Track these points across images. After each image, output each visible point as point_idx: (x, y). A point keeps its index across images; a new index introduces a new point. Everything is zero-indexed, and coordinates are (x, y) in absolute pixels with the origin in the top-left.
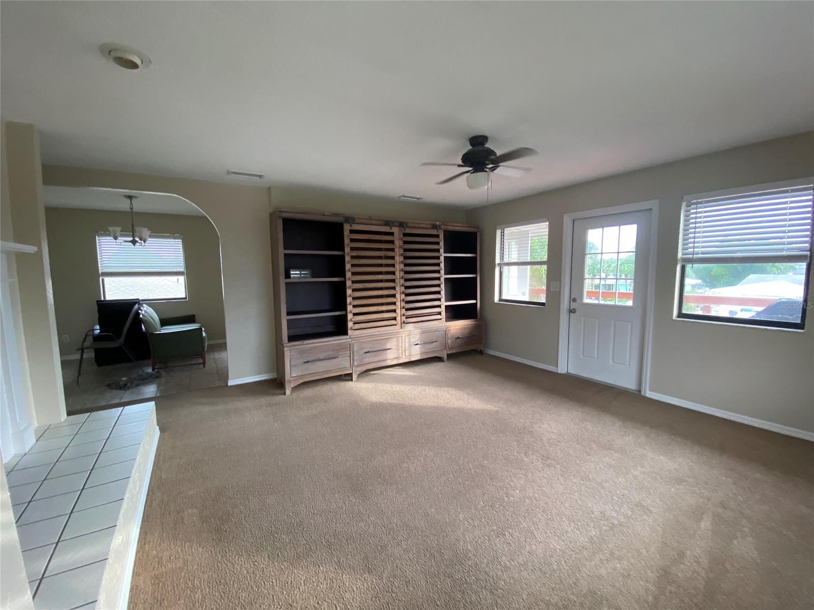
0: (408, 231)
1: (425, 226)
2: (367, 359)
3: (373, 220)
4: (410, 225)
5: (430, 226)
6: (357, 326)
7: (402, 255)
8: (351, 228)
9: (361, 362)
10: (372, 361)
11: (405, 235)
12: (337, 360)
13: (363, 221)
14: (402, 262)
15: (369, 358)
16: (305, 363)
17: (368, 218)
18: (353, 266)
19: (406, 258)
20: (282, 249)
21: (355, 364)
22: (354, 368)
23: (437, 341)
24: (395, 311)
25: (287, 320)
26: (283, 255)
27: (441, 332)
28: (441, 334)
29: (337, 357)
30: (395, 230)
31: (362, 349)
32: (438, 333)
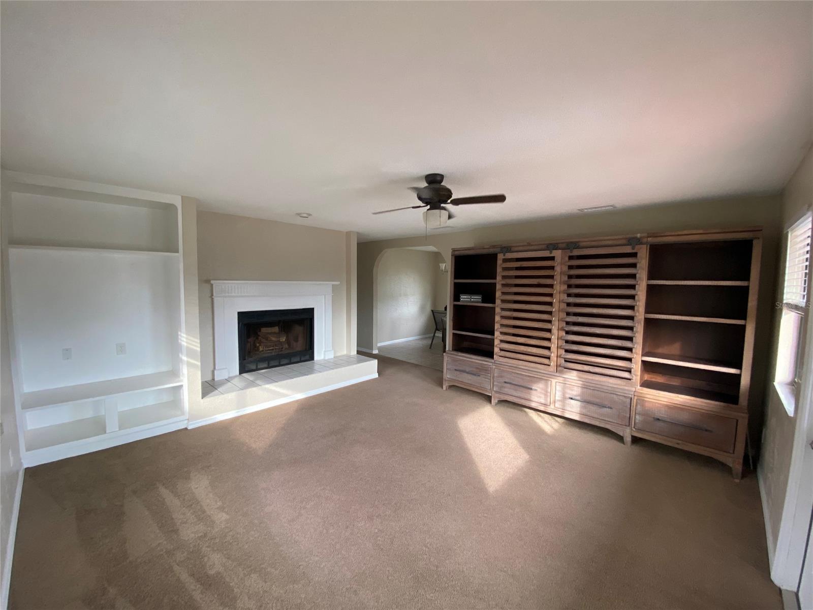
0: (576, 252)
1: (610, 243)
2: (506, 390)
3: (532, 245)
4: (582, 244)
5: (624, 242)
6: (503, 353)
7: (564, 283)
8: (504, 258)
9: (500, 390)
10: (512, 394)
11: (571, 258)
12: (479, 378)
13: (521, 248)
14: (564, 292)
15: (508, 389)
16: (456, 370)
17: (526, 244)
18: (503, 293)
19: (569, 286)
20: (453, 279)
21: (494, 389)
22: (493, 393)
23: (611, 408)
24: (549, 348)
25: (453, 333)
26: (453, 283)
27: (621, 398)
28: (620, 399)
29: (479, 376)
30: (557, 254)
31: (502, 377)
32: (615, 396)
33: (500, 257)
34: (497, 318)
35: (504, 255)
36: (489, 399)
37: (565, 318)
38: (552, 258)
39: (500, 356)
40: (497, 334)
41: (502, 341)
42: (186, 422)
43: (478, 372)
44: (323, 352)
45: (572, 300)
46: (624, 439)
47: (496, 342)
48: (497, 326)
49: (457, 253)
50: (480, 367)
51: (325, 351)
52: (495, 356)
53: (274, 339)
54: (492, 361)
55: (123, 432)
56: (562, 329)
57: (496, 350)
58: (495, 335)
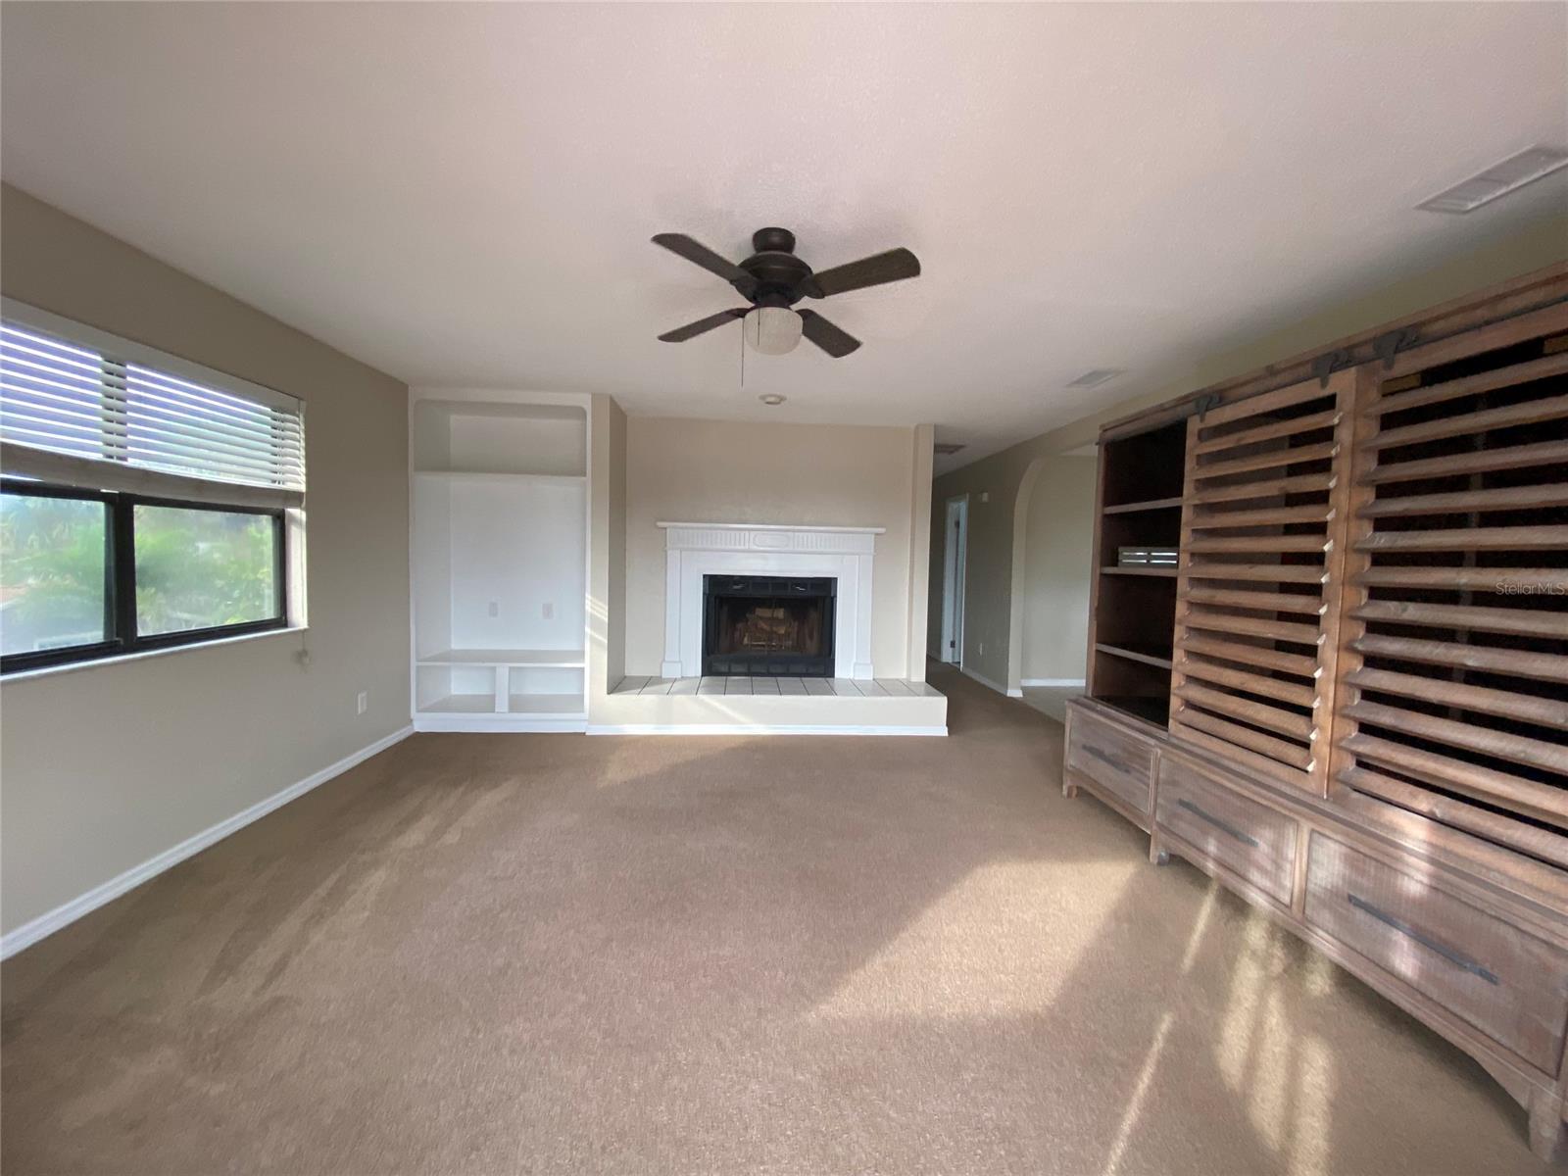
2: (1182, 825)
3: (1278, 373)
4: (1430, 331)
6: (1192, 716)
7: (1366, 481)
9: (1169, 822)
10: (1196, 844)
11: (1389, 387)
13: (1248, 390)
14: (1364, 514)
15: (1187, 825)
16: (1085, 747)
18: (1197, 533)
19: (1382, 491)
20: (1100, 505)
21: (1158, 819)
22: (1155, 827)
23: (1490, 978)
24: (1307, 712)
25: (1098, 651)
26: (1100, 516)
27: (1537, 949)
28: (1529, 952)
29: (1127, 771)
30: (1343, 383)
31: (1174, 783)
32: (1511, 936)
33: (1194, 426)
34: (1181, 609)
35: (1202, 420)
36: (1144, 841)
37: (1360, 608)
38: (1328, 403)
39: (1182, 723)
40: (1178, 654)
41: (1192, 679)
42: (586, 723)
43: (1129, 761)
44: (852, 666)
45: (1385, 541)
46: (1531, 1123)
47: (1176, 680)
48: (1179, 632)
49: (1110, 435)
50: (1132, 750)
51: (855, 664)
52: (1171, 721)
53: (765, 627)
54: (1163, 734)
55: (515, 715)
56: (1350, 648)
57: (1175, 703)
58: (1175, 659)
